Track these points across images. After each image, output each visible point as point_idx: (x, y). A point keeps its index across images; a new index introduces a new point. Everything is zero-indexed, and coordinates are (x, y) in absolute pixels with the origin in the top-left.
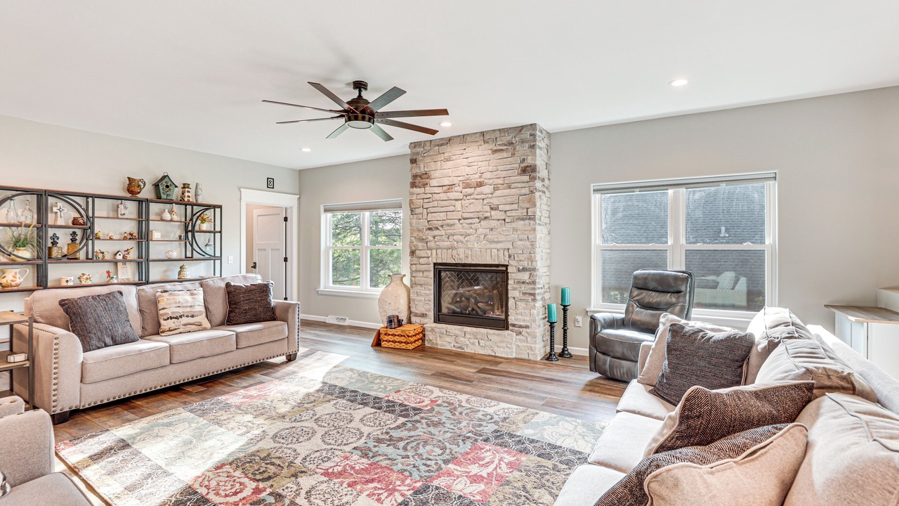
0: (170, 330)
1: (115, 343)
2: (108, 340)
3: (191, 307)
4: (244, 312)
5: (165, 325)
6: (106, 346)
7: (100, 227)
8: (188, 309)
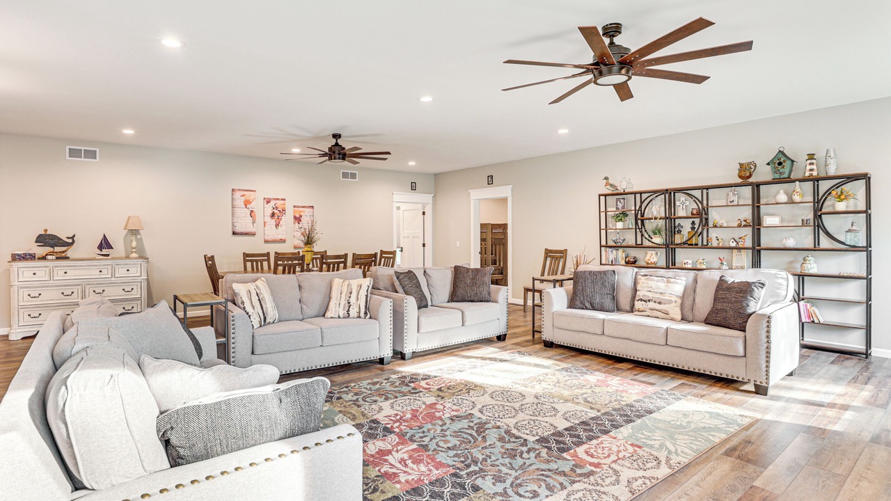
0: (639, 311)
1: (594, 309)
2: (587, 305)
3: (661, 293)
4: (716, 311)
5: (638, 305)
6: (587, 309)
7: (714, 216)
8: (658, 296)
